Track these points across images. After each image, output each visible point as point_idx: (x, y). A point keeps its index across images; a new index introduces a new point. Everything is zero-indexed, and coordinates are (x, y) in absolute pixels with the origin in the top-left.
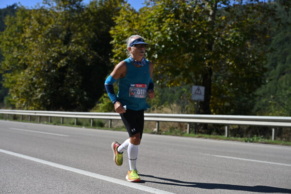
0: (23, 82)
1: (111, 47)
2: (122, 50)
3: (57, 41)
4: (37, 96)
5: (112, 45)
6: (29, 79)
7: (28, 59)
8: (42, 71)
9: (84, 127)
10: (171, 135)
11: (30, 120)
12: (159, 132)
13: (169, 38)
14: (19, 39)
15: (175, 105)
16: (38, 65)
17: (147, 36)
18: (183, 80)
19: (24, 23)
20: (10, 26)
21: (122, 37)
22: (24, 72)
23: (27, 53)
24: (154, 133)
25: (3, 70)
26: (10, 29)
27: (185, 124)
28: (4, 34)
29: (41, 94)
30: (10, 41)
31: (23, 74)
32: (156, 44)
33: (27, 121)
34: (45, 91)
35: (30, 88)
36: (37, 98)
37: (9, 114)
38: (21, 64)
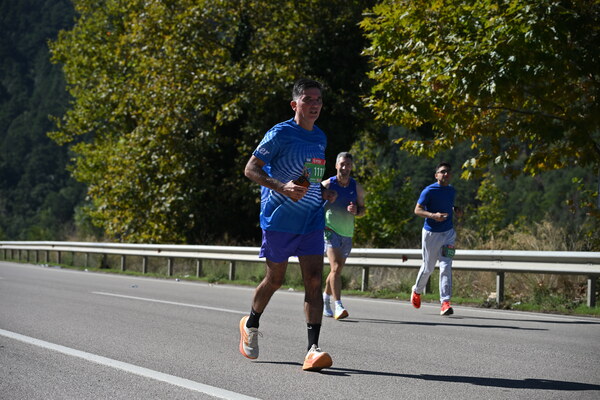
0: (124, 166)
1: (365, 64)
2: (396, 72)
3: (215, 53)
4: (160, 205)
5: (368, 58)
6: (141, 158)
7: (137, 103)
8: (176, 135)
9: (291, 289)
10: (538, 310)
11: (146, 272)
12: (504, 303)
13: (528, 34)
14: (113, 49)
15: (548, 226)
16: (163, 120)
17: (465, 31)
18: (571, 154)
19: (125, 5)
20: (87, 16)
21: (394, 34)
22: (127, 139)
23: (134, 86)
24: (489, 305)
25: (70, 133)
26: (87, 23)
27: (579, 279)
28: (74, 38)
29: (173, 199)
30: (91, 55)
31: (125, 144)
32: (493, 54)
33: (136, 272)
34: (184, 189)
35: (142, 182)
36: (163, 208)
37: (88, 253)
38: (118, 117)
